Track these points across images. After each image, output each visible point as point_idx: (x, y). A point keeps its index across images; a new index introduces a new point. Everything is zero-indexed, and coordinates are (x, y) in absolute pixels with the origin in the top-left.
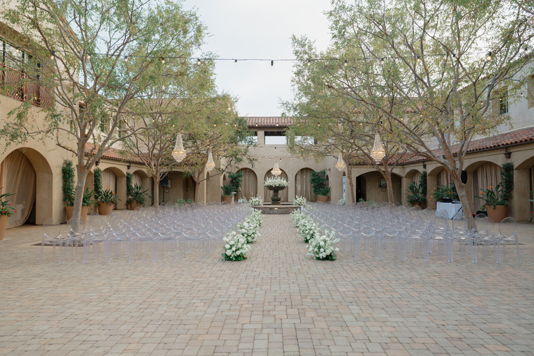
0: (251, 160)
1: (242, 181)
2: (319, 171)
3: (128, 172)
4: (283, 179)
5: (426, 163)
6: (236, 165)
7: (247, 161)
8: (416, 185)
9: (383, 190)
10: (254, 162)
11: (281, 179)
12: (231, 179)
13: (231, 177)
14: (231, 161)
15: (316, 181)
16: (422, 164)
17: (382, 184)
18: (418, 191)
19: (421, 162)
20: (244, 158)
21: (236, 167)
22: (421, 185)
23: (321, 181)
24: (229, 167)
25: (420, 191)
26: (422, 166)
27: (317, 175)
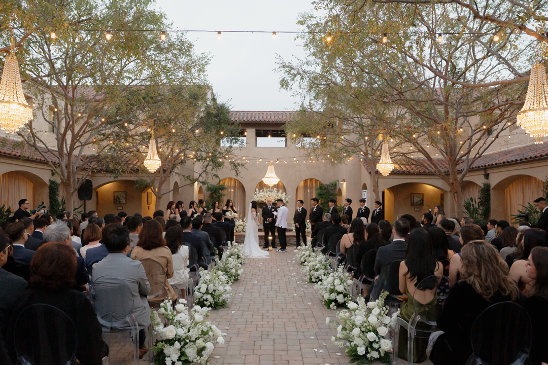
0: (235, 166)
1: (224, 195)
2: (328, 183)
3: (52, 179)
4: (280, 191)
5: (488, 172)
6: (214, 172)
7: (230, 167)
8: (474, 203)
9: (416, 209)
10: (239, 168)
11: (278, 191)
12: (210, 192)
13: (209, 189)
14: (207, 166)
15: (324, 196)
16: (483, 173)
17: (415, 201)
18: (477, 211)
19: (481, 169)
20: (227, 163)
21: (215, 175)
22: (481, 204)
23: (331, 197)
24: (204, 175)
25: (480, 212)
26: (483, 176)
27: (325, 189)
